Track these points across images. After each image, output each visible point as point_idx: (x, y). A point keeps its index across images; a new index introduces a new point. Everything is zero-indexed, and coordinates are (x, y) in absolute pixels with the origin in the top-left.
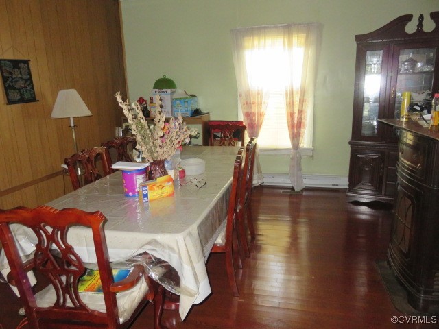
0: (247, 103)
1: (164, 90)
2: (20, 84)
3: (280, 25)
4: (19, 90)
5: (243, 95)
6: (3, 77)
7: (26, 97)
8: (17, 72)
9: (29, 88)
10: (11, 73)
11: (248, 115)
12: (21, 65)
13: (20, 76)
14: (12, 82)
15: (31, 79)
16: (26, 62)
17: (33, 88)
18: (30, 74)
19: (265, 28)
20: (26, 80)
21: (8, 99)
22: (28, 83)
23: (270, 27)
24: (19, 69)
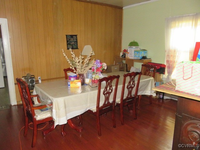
0: (168, 56)
1: (132, 47)
2: (73, 43)
3: (191, 14)
4: (72, 45)
5: (167, 51)
6: (67, 41)
7: (74, 47)
8: (72, 39)
9: (76, 44)
10: (70, 39)
11: (168, 61)
12: (74, 37)
13: (73, 40)
14: (70, 42)
15: (77, 41)
16: (76, 36)
17: (77, 44)
18: (77, 40)
19: (183, 17)
20: (75, 42)
21: (68, 48)
22: (76, 43)
23: (186, 16)
24: (73, 38)
